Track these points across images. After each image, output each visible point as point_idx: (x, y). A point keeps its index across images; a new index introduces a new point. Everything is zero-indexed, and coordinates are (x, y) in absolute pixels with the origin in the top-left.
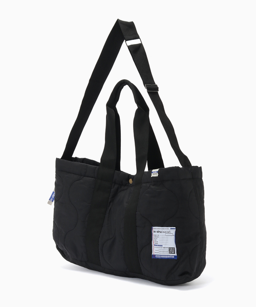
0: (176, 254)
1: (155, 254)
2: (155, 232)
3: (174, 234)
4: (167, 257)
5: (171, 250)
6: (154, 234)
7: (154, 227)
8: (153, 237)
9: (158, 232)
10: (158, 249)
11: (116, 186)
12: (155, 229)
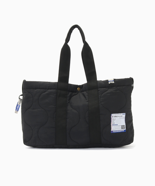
0: (125, 129)
1: (113, 130)
2: (113, 117)
3: (124, 117)
4: (120, 131)
5: (122, 127)
6: (112, 118)
7: (112, 114)
8: (112, 120)
9: (115, 117)
10: (115, 127)
11: (70, 93)
12: (113, 115)
